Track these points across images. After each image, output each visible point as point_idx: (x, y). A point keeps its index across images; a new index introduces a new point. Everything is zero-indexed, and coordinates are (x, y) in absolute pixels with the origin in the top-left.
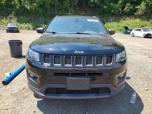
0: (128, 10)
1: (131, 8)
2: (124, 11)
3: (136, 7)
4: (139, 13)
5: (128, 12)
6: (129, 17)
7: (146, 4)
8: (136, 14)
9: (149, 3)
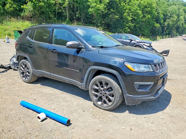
0: (12, 9)
1: (15, 6)
2: (6, 9)
3: (22, 7)
4: (27, 14)
5: (12, 11)
6: (15, 18)
7: (33, 5)
8: (22, 14)
9: (37, 4)
